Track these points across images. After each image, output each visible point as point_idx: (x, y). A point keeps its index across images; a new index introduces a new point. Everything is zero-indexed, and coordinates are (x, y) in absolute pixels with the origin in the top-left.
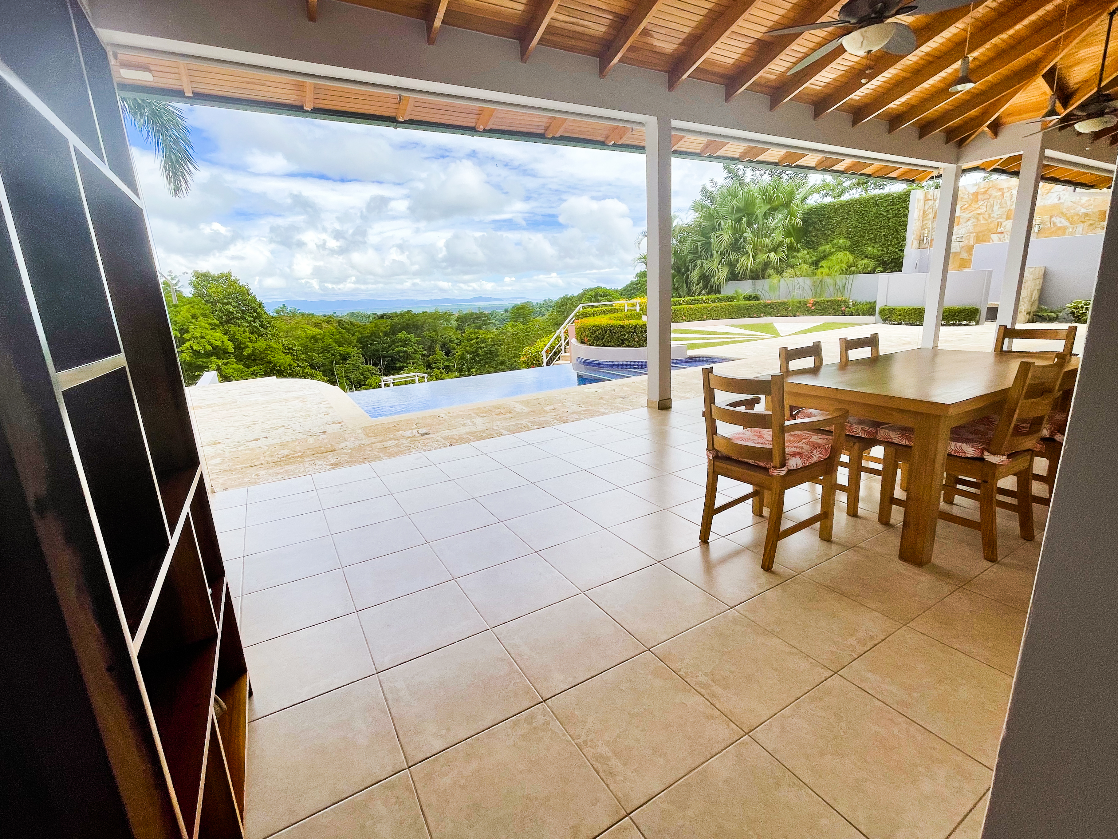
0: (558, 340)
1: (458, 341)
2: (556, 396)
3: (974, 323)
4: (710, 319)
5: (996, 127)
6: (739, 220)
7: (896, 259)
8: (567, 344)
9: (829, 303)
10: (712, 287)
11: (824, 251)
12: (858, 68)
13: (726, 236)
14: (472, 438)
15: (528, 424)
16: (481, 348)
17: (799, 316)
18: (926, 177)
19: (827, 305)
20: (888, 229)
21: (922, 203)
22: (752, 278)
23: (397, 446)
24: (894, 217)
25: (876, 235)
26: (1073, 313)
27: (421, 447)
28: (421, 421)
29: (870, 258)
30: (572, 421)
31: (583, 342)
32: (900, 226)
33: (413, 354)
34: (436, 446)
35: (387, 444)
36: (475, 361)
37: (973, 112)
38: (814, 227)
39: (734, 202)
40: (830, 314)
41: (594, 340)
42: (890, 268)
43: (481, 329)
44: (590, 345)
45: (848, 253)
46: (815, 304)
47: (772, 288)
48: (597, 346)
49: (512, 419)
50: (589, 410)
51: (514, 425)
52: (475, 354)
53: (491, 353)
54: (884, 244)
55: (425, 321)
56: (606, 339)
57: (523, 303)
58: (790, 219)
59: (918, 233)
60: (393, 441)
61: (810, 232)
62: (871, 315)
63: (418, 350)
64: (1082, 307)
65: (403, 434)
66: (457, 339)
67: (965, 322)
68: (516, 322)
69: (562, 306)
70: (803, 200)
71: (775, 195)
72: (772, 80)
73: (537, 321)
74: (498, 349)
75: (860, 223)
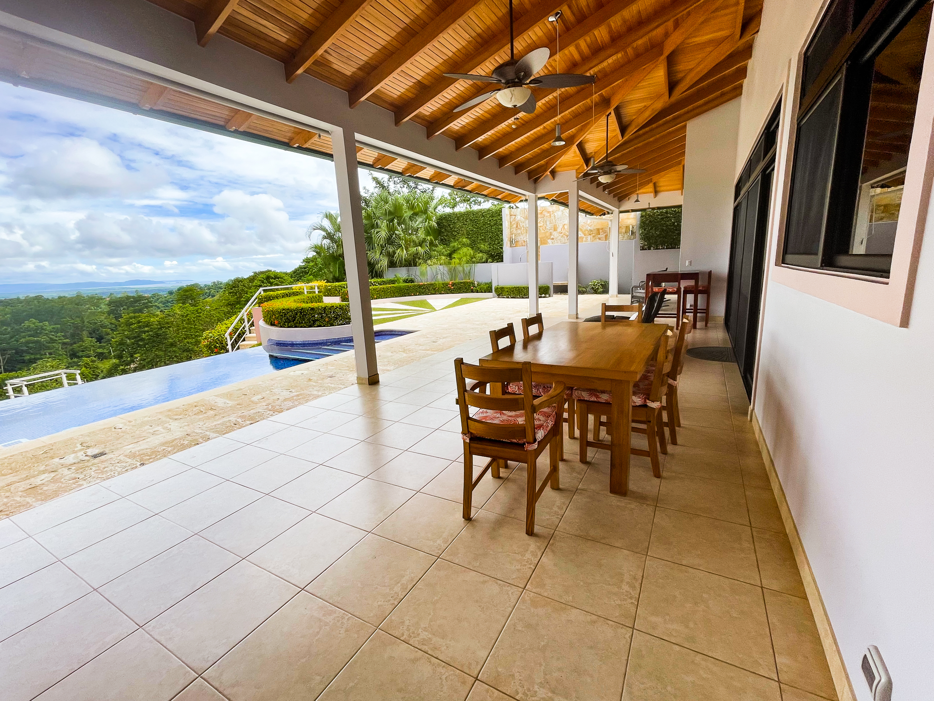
0: (241, 322)
1: (113, 326)
2: (260, 383)
3: (548, 296)
4: (379, 298)
5: (553, 173)
6: (392, 221)
7: (499, 253)
8: (252, 325)
9: (462, 284)
10: (376, 272)
11: (454, 247)
12: (483, 118)
13: (383, 233)
14: (170, 449)
15: (238, 420)
16: (145, 332)
17: (443, 294)
18: (517, 201)
19: (461, 285)
20: (492, 233)
21: (509, 216)
22: (406, 266)
23: (54, 481)
24: (494, 225)
25: (485, 237)
26: (593, 288)
27: (96, 475)
28: (88, 439)
29: (483, 252)
30: (287, 410)
31: (272, 324)
32: (498, 231)
33: (50, 343)
34: (119, 470)
35: (37, 481)
36: (139, 346)
37: (542, 162)
38: (445, 229)
39: (387, 206)
40: (464, 292)
41: (285, 322)
42: (496, 260)
43: (143, 313)
44: (281, 327)
45: (469, 248)
46: (453, 284)
47: (422, 274)
48: (289, 327)
49: (217, 417)
50: (301, 394)
51: (222, 424)
52: (138, 338)
53: (158, 335)
54: (491, 243)
55: (62, 307)
56: (298, 320)
57: (189, 286)
58: (429, 223)
59: (509, 237)
60: (46, 475)
61: (443, 232)
62: (490, 292)
63: (57, 339)
64: (597, 285)
65: (62, 461)
66: (111, 323)
67: (543, 295)
68: (184, 303)
69: (234, 287)
70: (435, 208)
71: (416, 204)
72: (426, 116)
73: (207, 302)
74: (167, 332)
75: (474, 228)
